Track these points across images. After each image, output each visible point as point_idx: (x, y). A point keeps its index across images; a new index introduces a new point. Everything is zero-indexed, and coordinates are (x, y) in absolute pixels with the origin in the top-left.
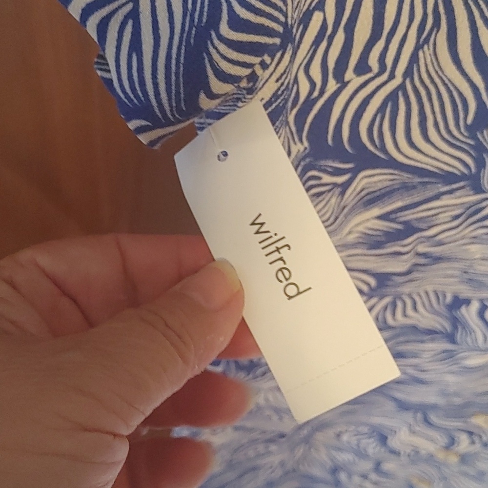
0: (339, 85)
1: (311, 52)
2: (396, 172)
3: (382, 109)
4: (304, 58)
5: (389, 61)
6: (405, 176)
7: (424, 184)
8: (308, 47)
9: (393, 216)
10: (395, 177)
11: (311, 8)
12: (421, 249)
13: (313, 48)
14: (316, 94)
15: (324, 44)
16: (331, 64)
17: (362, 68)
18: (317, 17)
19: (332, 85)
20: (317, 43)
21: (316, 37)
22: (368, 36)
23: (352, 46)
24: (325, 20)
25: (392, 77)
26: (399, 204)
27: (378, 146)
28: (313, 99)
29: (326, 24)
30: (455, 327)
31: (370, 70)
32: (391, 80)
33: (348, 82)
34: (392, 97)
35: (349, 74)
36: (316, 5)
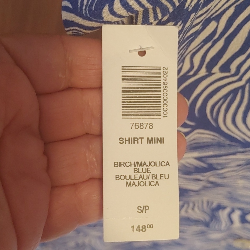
0: (207, 73)
1: (200, 46)
2: (217, 135)
3: (225, 97)
4: (194, 48)
5: (243, 70)
6: (222, 139)
7: (230, 145)
8: (199, 42)
9: (204, 159)
10: (216, 138)
11: (212, 17)
12: (212, 179)
13: (202, 44)
14: (191, 73)
15: (209, 44)
16: (208, 59)
17: (225, 68)
18: (213, 25)
19: (203, 72)
20: (206, 41)
21: (207, 37)
22: (238, 49)
23: (225, 52)
24: (217, 28)
25: (240, 79)
26: (211, 153)
27: (214, 118)
28: (188, 76)
29: (216, 32)
30: (212, 219)
31: (229, 71)
32: (238, 81)
33: (214, 74)
34: (234, 92)
35: (216, 69)
36: (215, 16)
